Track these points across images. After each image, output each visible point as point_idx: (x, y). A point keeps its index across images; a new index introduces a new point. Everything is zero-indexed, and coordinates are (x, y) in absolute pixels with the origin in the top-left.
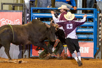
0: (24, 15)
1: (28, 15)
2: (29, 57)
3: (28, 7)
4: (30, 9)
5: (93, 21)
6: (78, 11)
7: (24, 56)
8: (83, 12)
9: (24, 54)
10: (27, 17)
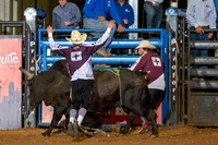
0: (24, 45)
1: (32, 43)
2: (37, 126)
3: (32, 28)
4: (37, 31)
5: (159, 54)
6: (130, 35)
7: (26, 125)
8: (139, 36)
9: (27, 121)
10: (31, 48)
